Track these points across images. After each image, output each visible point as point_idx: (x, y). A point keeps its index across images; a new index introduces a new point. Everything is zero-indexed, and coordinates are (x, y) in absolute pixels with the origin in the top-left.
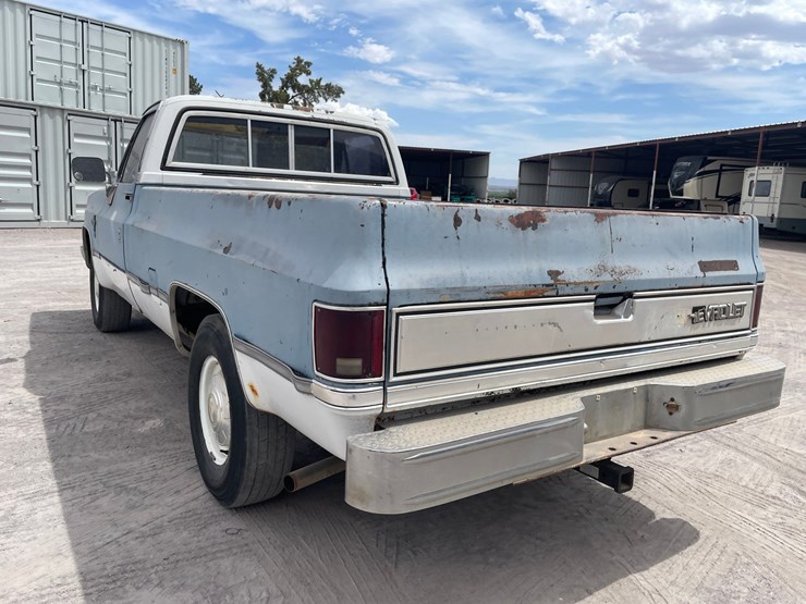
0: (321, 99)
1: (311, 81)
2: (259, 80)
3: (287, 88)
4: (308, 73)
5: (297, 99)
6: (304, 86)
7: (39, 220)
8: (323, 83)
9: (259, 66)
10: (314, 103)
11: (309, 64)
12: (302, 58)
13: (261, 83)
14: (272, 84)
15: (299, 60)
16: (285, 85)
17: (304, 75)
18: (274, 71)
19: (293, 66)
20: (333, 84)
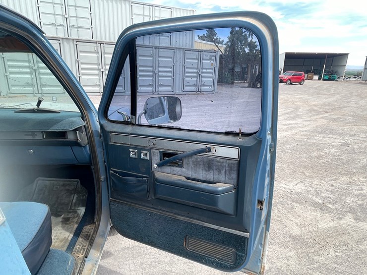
5: (246, 33)
7: (124, 92)
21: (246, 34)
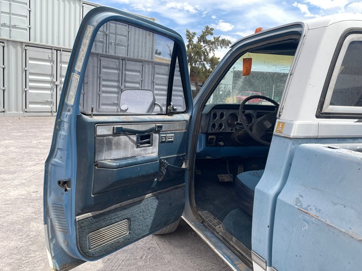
0: (219, 47)
1: (214, 38)
2: (187, 38)
3: (201, 42)
4: (212, 34)
5: (206, 47)
6: (210, 41)
7: (4, 112)
8: (220, 39)
9: (187, 31)
10: (215, 49)
11: (212, 29)
12: (209, 26)
13: (188, 40)
14: (193, 40)
15: (207, 28)
16: (199, 41)
17: (209, 35)
18: (195, 34)
19: (204, 31)
20: (226, 39)
21: (206, 49)
